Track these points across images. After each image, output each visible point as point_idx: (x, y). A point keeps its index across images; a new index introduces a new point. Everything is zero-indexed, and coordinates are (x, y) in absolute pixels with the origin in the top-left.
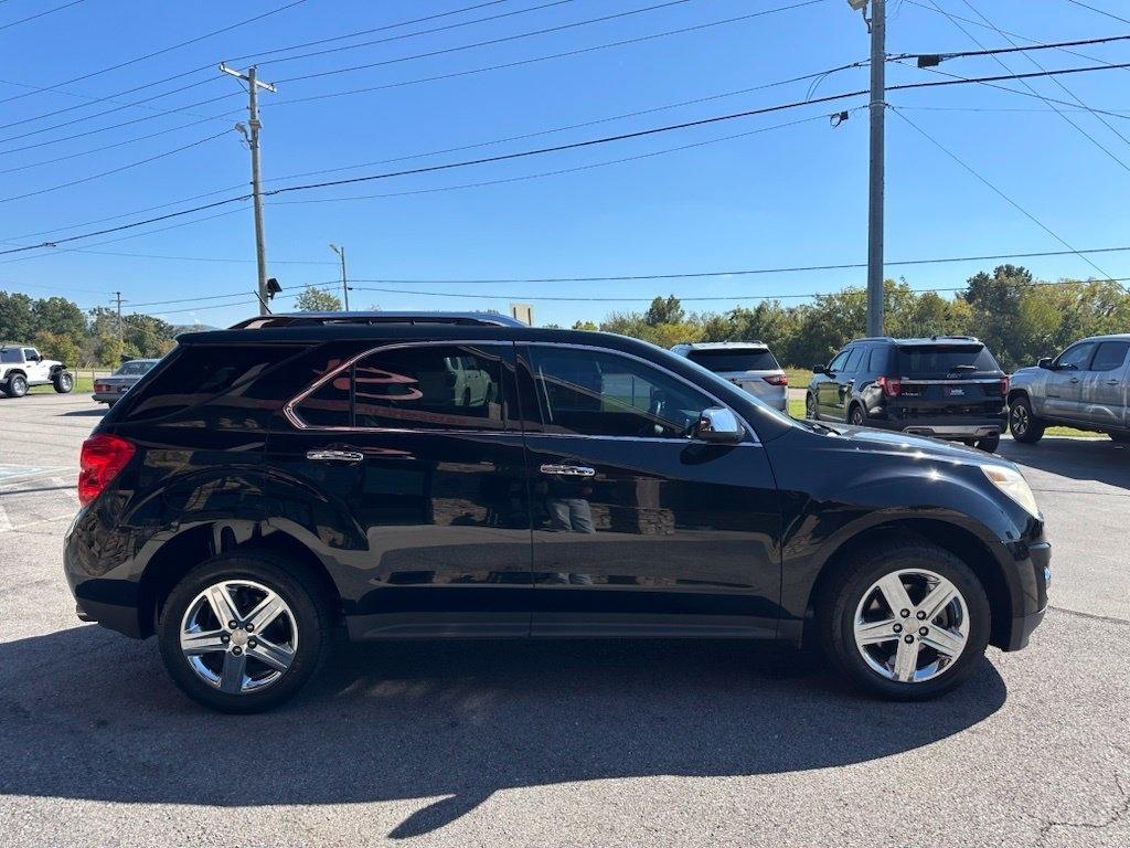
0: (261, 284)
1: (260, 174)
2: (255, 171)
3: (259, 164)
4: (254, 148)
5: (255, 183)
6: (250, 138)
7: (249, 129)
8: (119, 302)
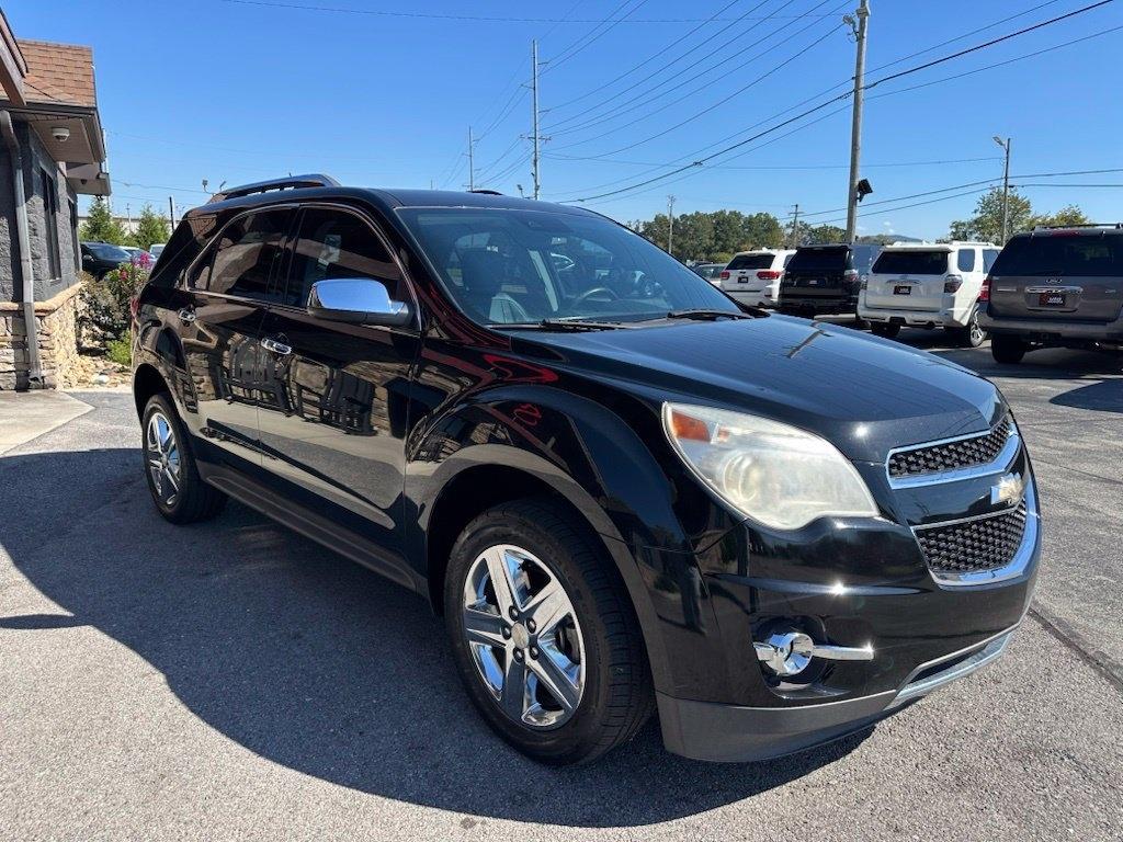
0: (852, 185)
1: (863, 67)
2: (859, 65)
3: (864, 55)
4: (860, 39)
5: (857, 78)
6: (857, 29)
7: (857, 20)
8: (796, 213)
